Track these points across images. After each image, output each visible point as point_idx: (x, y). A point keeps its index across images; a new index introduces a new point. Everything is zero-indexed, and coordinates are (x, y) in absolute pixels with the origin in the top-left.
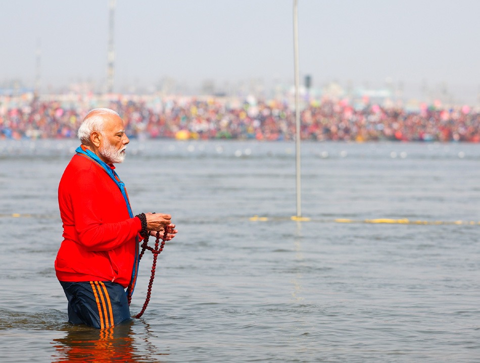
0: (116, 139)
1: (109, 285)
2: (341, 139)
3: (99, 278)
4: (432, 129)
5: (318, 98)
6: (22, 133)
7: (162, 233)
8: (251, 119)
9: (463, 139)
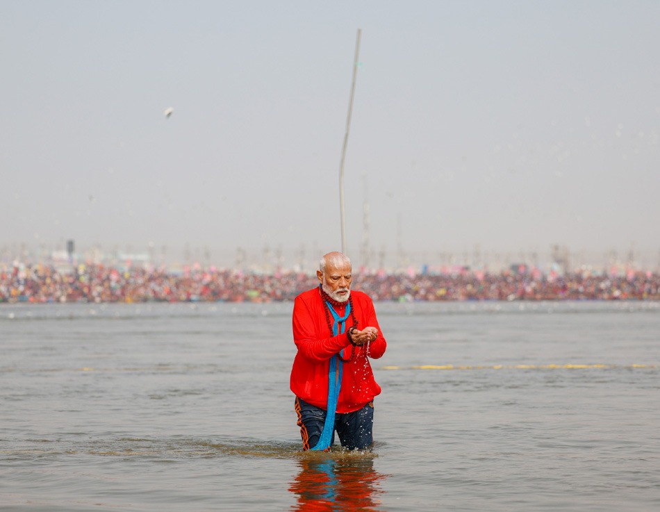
0: (331, 280)
5: (82, 261)
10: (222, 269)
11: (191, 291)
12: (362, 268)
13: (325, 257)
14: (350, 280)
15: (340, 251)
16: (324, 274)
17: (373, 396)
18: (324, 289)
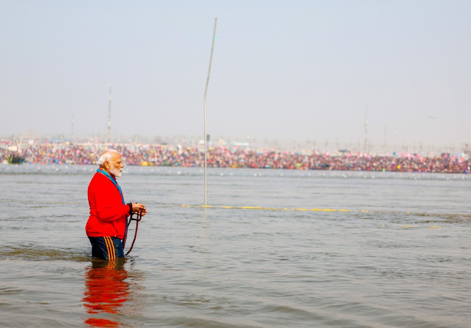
0: (117, 165)
1: (113, 238)
2: (225, 167)
3: (108, 235)
4: (270, 163)
5: (213, 146)
6: (64, 162)
7: (139, 213)
8: (179, 156)
9: (285, 167)
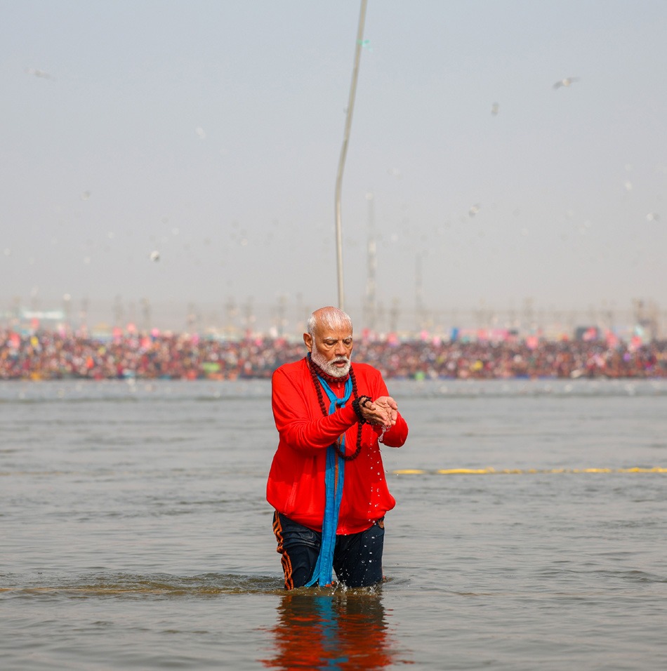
0: (324, 346)
10: (168, 333)
11: (124, 363)
12: (366, 332)
13: (314, 313)
14: (351, 346)
15: (335, 305)
16: (314, 338)
17: (385, 511)
18: (314, 359)
